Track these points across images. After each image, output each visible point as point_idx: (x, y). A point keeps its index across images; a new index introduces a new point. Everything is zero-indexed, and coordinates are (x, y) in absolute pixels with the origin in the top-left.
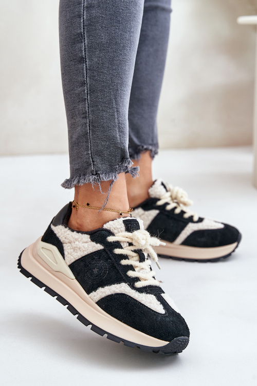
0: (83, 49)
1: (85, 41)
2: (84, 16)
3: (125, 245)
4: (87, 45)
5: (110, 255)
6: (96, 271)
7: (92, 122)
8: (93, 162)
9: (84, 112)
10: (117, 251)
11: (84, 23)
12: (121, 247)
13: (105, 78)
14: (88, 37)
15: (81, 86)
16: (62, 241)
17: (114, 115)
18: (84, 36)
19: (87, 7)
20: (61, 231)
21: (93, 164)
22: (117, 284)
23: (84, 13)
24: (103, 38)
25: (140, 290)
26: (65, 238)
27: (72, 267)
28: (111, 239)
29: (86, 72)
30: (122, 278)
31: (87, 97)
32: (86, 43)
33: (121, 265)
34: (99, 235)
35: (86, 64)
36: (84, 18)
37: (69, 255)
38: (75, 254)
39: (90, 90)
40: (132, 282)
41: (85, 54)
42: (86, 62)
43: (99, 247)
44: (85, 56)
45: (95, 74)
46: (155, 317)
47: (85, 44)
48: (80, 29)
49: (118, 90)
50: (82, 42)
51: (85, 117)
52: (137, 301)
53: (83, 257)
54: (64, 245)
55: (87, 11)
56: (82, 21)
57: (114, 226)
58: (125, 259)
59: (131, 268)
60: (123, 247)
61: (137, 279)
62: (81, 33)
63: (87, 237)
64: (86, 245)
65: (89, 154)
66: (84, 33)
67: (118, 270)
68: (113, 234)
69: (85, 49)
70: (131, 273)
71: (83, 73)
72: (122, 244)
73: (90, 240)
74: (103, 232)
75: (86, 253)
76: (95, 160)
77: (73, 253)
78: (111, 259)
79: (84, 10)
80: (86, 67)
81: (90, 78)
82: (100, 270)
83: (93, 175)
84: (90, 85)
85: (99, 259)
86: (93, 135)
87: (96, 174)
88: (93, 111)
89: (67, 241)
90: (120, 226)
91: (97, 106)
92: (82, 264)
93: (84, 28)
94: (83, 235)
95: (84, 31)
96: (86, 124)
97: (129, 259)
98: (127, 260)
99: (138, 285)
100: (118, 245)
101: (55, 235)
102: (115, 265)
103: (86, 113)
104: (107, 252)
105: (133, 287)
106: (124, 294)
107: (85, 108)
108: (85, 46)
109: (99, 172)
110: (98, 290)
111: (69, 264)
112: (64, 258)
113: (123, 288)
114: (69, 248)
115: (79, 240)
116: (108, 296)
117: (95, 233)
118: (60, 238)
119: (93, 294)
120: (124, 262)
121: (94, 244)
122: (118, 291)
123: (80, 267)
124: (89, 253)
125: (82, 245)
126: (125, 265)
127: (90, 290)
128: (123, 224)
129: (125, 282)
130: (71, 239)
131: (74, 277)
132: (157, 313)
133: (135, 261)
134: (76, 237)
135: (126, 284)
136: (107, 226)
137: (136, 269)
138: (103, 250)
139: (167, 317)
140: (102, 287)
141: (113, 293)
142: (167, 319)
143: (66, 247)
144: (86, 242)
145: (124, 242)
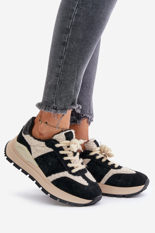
0: (67, 38)
1: (69, 34)
2: (73, 19)
3: (65, 148)
4: (70, 37)
5: (57, 155)
6: (50, 164)
7: (61, 80)
8: (56, 101)
9: (58, 73)
10: (61, 152)
11: (71, 23)
12: (63, 150)
13: (74, 58)
14: (72, 32)
15: (60, 58)
16: (29, 144)
17: (74, 80)
18: (70, 31)
19: (76, 15)
20: (27, 138)
21: (55, 103)
22: (62, 172)
23: (73, 17)
24: (80, 36)
25: (75, 174)
26: (31, 143)
27: (37, 160)
28: (57, 145)
29: (65, 51)
30: (65, 168)
31: (62, 65)
32: (70, 35)
33: (63, 160)
34: (50, 142)
35: (66, 47)
36: (72, 20)
38: (38, 153)
39: (64, 62)
41: (67, 41)
42: (66, 46)
43: (51, 150)
44: (67, 42)
45: (70, 54)
46: (84, 188)
47: (69, 35)
48: (69, 26)
49: (80, 66)
50: (67, 34)
51: (58, 76)
52: (73, 180)
53: (42, 155)
54: (31, 147)
55: (75, 17)
56: (71, 22)
57: (59, 138)
58: (66, 157)
59: (69, 161)
60: (64, 149)
61: (73, 168)
62: (68, 28)
63: (43, 144)
64: (43, 148)
65: (54, 97)
66: (70, 29)
67: (62, 163)
68: (58, 143)
69: (68, 38)
70: (69, 165)
71: (63, 52)
73: (45, 145)
74: (53, 141)
75: (43, 153)
76: (57, 101)
77: (36, 153)
78: (58, 157)
79: (74, 16)
80: (66, 48)
81: (66, 55)
82: (52, 163)
83: (54, 109)
84: (65, 60)
85: (51, 156)
86: (59, 87)
87: (56, 109)
88: (63, 74)
89: (32, 145)
90: (63, 138)
91: (66, 72)
92: (42, 159)
93: (71, 26)
94: (41, 142)
95: (70, 28)
96: (57, 80)
97: (68, 156)
99: (74, 171)
100: (61, 149)
101: (25, 140)
102: (61, 160)
103: (59, 74)
104: (55, 153)
105: (71, 173)
106: (66, 177)
107: (59, 71)
108: (68, 37)
109: (57, 108)
110: (52, 176)
111: (34, 158)
112: (31, 154)
113: (65, 174)
114: (34, 149)
115: (39, 145)
116: (57, 179)
117: (48, 141)
118: (28, 143)
119: (49, 177)
120: (65, 158)
121: (48, 148)
122: (63, 176)
123: (41, 161)
124: (45, 153)
125: (41, 149)
126: (66, 160)
127: (48, 174)
128: (64, 136)
129: (66, 171)
130: (35, 144)
131: (38, 166)
132: (84, 185)
133: (71, 156)
134: (37, 143)
135: (67, 172)
136: (55, 137)
137: (72, 162)
138: (54, 152)
139: (90, 187)
140: (54, 174)
141: (60, 177)
142: (90, 188)
143: (32, 148)
144: (43, 147)
145: (65, 146)
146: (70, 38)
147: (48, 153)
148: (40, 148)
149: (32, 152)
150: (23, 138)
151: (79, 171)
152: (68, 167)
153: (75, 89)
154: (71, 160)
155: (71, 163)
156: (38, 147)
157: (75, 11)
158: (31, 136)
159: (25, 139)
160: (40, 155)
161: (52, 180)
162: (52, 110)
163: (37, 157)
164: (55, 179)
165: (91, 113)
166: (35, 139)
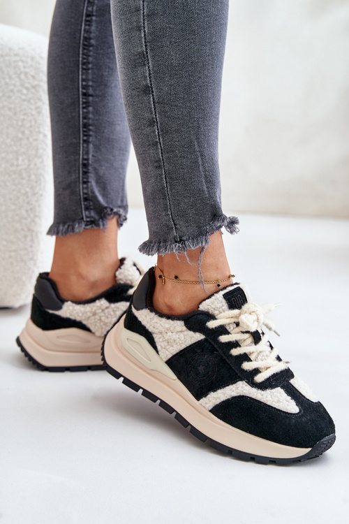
0: (147, 75)
1: (148, 63)
2: (144, 28)
3: (231, 328)
4: (153, 69)
5: (216, 346)
6: (201, 369)
7: (169, 173)
8: (175, 224)
9: (157, 159)
10: (224, 339)
11: (145, 39)
12: (228, 333)
13: (180, 113)
14: (153, 57)
15: (150, 125)
16: (150, 330)
17: (197, 162)
18: (147, 56)
19: (148, 16)
20: (144, 316)
21: (176, 228)
22: (232, 384)
23: (144, 24)
25: (263, 386)
26: (154, 327)
27: (171, 363)
28: (212, 324)
29: (154, 105)
30: (237, 374)
31: (159, 139)
32: (151, 66)
33: (231, 355)
34: (195, 320)
35: (153, 95)
36: (145, 31)
37: (164, 350)
38: (171, 348)
39: (162, 131)
40: (250, 377)
41: (150, 81)
42: (153, 92)
43: (199, 337)
44: (151, 85)
45: (167, 109)
46: (287, 420)
47: (149, 67)
48: (142, 46)
49: (199, 127)
50: (144, 65)
51: (160, 167)
52: (261, 402)
53: (181, 351)
54: (154, 336)
55: (148, 21)
56: (143, 35)
57: (213, 306)
58: (236, 347)
59: (245, 357)
60: (229, 330)
61: (257, 371)
62: (143, 52)
63: (180, 325)
64: (182, 335)
65: (168, 215)
66: (147, 53)
67: (228, 364)
68: (213, 317)
69: (150, 74)
70: (247, 366)
71: (151, 108)
72: (228, 328)
73: (184, 328)
74: (200, 317)
75: (184, 346)
76: (177, 222)
77: (168, 347)
78: (217, 351)
79: (144, 20)
80: (153, 99)
81: (160, 113)
82: (207, 367)
83: (176, 242)
84: (161, 124)
85: (202, 351)
86: (171, 190)
87: (181, 240)
88: (168, 158)
89: (156, 331)
90: (221, 305)
91: (173, 151)
92: (182, 360)
93: (146, 46)
94: (175, 321)
95: (146, 49)
96: (161, 175)
97: (240, 346)
98: (238, 348)
99: (259, 378)
100: (223, 330)
101: (140, 323)
102: (225, 357)
103: (159, 161)
104: (210, 344)
105: (253, 384)
106: (243, 397)
107: (158, 154)
108: (149, 70)
109: (184, 238)
110: (209, 396)
111: (165, 360)
112: (157, 352)
113: (240, 389)
114: (161, 340)
115: (172, 329)
116: (223, 402)
117: (190, 318)
118: (147, 327)
119: (203, 400)
120: (235, 352)
121: (191, 333)
122: (235, 394)
123: (181, 364)
124: (188, 345)
125: (177, 337)
126: (237, 356)
127: (199, 394)
128: (224, 301)
129: (242, 380)
130: (161, 329)
131: (175, 377)
132: (289, 414)
133: (248, 345)
134: (167, 326)
135: (244, 382)
136: (204, 307)
137: (252, 357)
138: (205, 340)
139: (303, 415)
140: (214, 391)
141: (229, 397)
142: (304, 419)
143: (157, 338)
144: (181, 331)
145: (229, 324)
146: (155, 72)
147: (194, 344)
148: (175, 336)
149: (159, 348)
150: (136, 318)
151: (274, 376)
152: (243, 370)
153: (206, 181)
154: (251, 354)
155: (249, 360)
156: (169, 334)
157: (142, 8)
158: (151, 311)
159: (140, 319)
160: (178, 351)
161: (211, 406)
162: (174, 245)
163: (170, 356)
164: (218, 402)
165: (125, 204)
166: (161, 315)
